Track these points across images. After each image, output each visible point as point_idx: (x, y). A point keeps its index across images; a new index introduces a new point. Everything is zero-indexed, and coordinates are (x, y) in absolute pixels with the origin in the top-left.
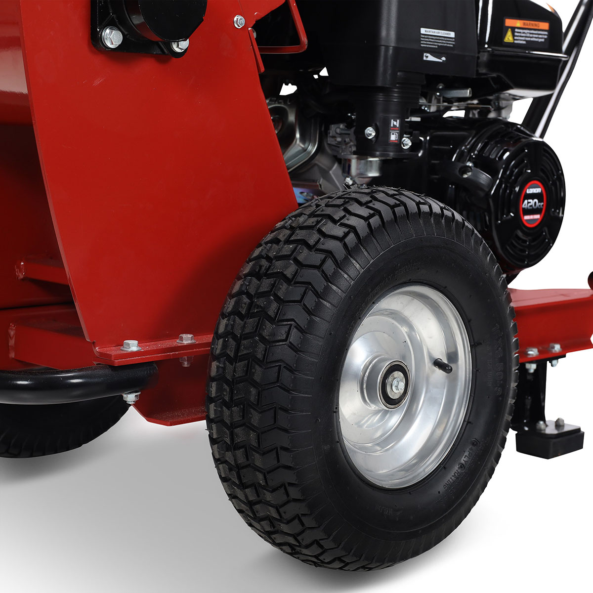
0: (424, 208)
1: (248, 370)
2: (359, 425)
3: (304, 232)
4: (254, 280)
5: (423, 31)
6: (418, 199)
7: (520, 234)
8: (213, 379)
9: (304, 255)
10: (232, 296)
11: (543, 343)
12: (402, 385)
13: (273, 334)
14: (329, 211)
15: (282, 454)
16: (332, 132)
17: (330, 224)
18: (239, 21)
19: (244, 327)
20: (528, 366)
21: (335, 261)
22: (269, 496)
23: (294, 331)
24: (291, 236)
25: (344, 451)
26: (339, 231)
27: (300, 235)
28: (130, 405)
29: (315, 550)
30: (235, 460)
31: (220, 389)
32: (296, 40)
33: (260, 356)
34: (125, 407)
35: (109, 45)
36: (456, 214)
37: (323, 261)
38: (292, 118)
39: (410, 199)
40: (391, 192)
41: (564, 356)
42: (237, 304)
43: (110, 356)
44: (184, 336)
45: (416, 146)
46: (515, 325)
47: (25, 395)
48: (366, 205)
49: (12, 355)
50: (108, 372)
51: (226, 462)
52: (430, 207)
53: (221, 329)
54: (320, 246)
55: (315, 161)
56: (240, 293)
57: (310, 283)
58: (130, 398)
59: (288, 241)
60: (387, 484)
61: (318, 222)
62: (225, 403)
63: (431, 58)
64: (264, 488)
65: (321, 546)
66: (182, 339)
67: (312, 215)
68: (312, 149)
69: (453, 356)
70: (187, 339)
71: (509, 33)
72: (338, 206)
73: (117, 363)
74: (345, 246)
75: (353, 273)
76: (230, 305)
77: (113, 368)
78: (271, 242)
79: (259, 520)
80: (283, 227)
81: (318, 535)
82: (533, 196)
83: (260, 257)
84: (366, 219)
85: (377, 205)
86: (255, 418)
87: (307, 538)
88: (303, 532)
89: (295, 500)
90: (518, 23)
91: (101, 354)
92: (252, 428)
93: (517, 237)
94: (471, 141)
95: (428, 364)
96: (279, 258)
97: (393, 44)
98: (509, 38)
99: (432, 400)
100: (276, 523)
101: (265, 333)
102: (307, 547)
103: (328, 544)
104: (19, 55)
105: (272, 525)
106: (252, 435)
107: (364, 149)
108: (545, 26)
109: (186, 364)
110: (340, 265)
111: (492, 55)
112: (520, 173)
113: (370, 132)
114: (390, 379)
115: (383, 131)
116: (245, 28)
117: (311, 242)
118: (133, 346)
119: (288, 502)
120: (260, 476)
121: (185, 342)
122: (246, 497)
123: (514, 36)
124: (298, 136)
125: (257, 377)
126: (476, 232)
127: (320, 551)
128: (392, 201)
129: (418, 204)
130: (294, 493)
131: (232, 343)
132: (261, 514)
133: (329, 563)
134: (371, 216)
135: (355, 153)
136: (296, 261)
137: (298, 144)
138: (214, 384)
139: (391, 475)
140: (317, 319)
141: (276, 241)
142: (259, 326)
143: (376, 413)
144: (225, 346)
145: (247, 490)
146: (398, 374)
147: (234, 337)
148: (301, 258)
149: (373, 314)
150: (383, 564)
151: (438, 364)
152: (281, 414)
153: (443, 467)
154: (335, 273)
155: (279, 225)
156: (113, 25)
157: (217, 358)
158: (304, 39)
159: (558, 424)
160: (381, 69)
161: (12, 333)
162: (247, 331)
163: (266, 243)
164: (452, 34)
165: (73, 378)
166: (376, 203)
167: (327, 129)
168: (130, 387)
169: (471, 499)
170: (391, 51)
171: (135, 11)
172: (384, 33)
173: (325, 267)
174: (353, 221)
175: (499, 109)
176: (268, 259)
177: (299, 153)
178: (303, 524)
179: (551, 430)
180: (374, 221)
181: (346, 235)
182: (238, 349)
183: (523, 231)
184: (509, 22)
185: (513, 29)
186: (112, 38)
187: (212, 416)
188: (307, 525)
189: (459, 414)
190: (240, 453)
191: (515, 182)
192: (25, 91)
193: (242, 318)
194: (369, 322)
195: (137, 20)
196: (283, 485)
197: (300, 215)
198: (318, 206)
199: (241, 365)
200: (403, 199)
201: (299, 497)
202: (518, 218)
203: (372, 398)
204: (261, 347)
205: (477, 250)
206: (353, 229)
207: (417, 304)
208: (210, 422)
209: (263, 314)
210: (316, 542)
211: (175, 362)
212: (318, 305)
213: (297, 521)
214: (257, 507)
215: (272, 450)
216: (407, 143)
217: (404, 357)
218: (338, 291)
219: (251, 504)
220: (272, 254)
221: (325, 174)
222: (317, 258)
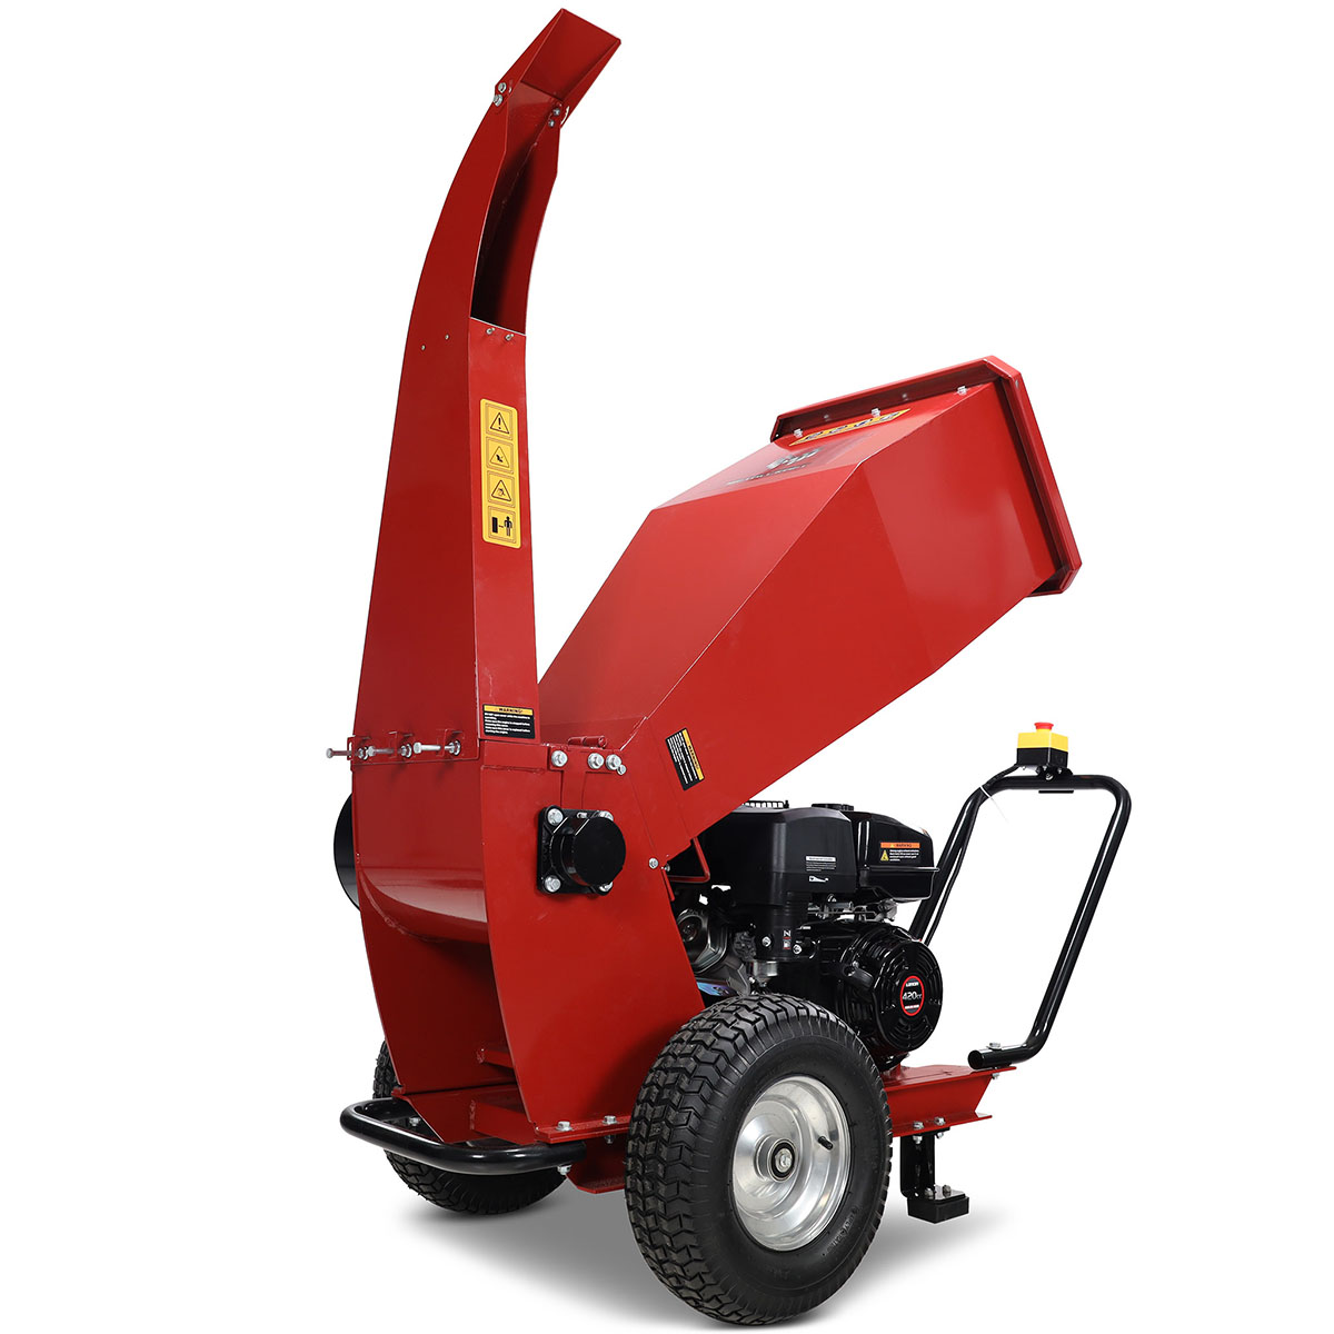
0: (803, 1012)
1: (656, 1148)
2: (753, 1194)
3: (702, 1034)
4: (663, 1073)
5: (808, 858)
6: (797, 1005)
7: (901, 1021)
8: (630, 1156)
9: (702, 1053)
10: (645, 1086)
11: (929, 1117)
12: (789, 1161)
13: (676, 1119)
14: (723, 1016)
15: (684, 1220)
16: (737, 939)
17: (724, 1027)
18: (653, 862)
19: (653, 1113)
20: (915, 1138)
21: (727, 1059)
22: (674, 1256)
23: (693, 1117)
24: (692, 1037)
25: (738, 1218)
26: (731, 1034)
27: (699, 1036)
28: (564, 1177)
29: (714, 1304)
30: (647, 1225)
31: (635, 1165)
32: (703, 874)
33: (665, 1138)
34: (561, 1179)
35: (549, 889)
36: (830, 1014)
37: (717, 1059)
38: (705, 925)
39: (791, 1004)
40: (775, 999)
41: (948, 1129)
42: (649, 1093)
43: (547, 1135)
44: (608, 1117)
45: (806, 951)
46: (887, 1107)
47: (479, 1167)
48: (752, 1011)
49: (472, 1127)
50: (544, 1148)
51: (640, 1226)
52: (808, 1010)
53: (636, 1114)
54: (715, 1046)
55: (725, 962)
56: (652, 1084)
57: (705, 1077)
58: (563, 1170)
59: (690, 1042)
60: (776, 1246)
61: (714, 1026)
62: (638, 1176)
63: (815, 879)
64: (669, 1248)
65: (719, 1301)
66: (606, 1120)
67: (710, 1019)
68: (722, 952)
69: (834, 1135)
70: (611, 1120)
71: (885, 853)
72: (731, 1012)
73: (552, 1141)
74: (735, 1046)
75: (741, 1068)
76: (644, 1092)
77: (550, 1145)
78: (677, 1041)
79: (668, 1277)
80: (687, 1029)
81: (717, 1291)
82: (912, 989)
83: (668, 1054)
84: (753, 1023)
85: (762, 1011)
86: (662, 1190)
87: (708, 1293)
88: (704, 1287)
89: (696, 1260)
90: (892, 845)
91: (541, 1133)
92: (659, 1198)
93: (899, 1024)
94: (858, 941)
95: (814, 1141)
96: (682, 1056)
97: (783, 871)
98: (884, 857)
99: (817, 1173)
100: (682, 1280)
101: (670, 1118)
102: (708, 1301)
103: (725, 1299)
104: (482, 893)
105: (679, 1281)
106: (660, 1204)
107: (763, 955)
108: (917, 845)
109: (609, 1142)
110: (731, 1062)
111: (870, 872)
112: (900, 969)
113: (767, 941)
114: (777, 1157)
115: (778, 941)
116: (659, 867)
117: (708, 1043)
118: (566, 1126)
119: (691, 1261)
120: (667, 1239)
121: (609, 1123)
122: (657, 1257)
123: (889, 855)
124: (709, 942)
125: (663, 1155)
126: (849, 1029)
127: (719, 1305)
128: (775, 1007)
129: (797, 1009)
130: (695, 1254)
131: (644, 1126)
132: (669, 1272)
133: (727, 1316)
134: (757, 1020)
135: (755, 958)
136: (695, 1058)
137: (710, 949)
138: (630, 1160)
139: (778, 1239)
140: (712, 1107)
141: (680, 1041)
142: (665, 1112)
143: (769, 1184)
144: (639, 1128)
145: (657, 1251)
146: (785, 1151)
147: (646, 1121)
148: (699, 1056)
149: (763, 1099)
150: (775, 1317)
151: (822, 1141)
152: (682, 1186)
153: (827, 1232)
154: (727, 1069)
155: (684, 1027)
156: (553, 874)
157: (633, 1138)
158: (708, 872)
159: (945, 1190)
160: (773, 890)
161: (473, 1108)
162: (656, 1116)
163: (674, 1042)
164: (834, 859)
165: (516, 1153)
166: (763, 1009)
167: (734, 936)
168: (563, 1160)
169: (853, 1261)
170: (781, 876)
171: (568, 864)
172: (775, 862)
173: (718, 1064)
174: (742, 1025)
175: (885, 913)
176: (674, 1056)
177: (711, 955)
178: (703, 1281)
179: (939, 1196)
180: (760, 1025)
181: (736, 1036)
182: (648, 1132)
183: (903, 1018)
184: (883, 845)
185: (888, 850)
186: (552, 884)
187: (629, 1187)
188: (707, 1282)
189: (840, 1185)
190: (650, 1218)
191: (895, 978)
192: (485, 921)
193: (652, 1105)
194: (757, 1107)
195: (572, 871)
196: (685, 1247)
197: (700, 1019)
198: (715, 1011)
199: (651, 1144)
200: (785, 1005)
201: (699, 1257)
202: (899, 1008)
203: (765, 1173)
204: (667, 1130)
205: (849, 1045)
206: (741, 1031)
207: (801, 1090)
208: (627, 1191)
209: (668, 1102)
210: (715, 1297)
211: (602, 1139)
212: (713, 1096)
213: (698, 1278)
214: (665, 1265)
215: (675, 1217)
216: (799, 949)
217: (793, 1135)
218: (730, 1083)
219: (660, 1263)
220: (677, 1052)
221: (733, 973)
222: (712, 1056)
